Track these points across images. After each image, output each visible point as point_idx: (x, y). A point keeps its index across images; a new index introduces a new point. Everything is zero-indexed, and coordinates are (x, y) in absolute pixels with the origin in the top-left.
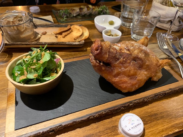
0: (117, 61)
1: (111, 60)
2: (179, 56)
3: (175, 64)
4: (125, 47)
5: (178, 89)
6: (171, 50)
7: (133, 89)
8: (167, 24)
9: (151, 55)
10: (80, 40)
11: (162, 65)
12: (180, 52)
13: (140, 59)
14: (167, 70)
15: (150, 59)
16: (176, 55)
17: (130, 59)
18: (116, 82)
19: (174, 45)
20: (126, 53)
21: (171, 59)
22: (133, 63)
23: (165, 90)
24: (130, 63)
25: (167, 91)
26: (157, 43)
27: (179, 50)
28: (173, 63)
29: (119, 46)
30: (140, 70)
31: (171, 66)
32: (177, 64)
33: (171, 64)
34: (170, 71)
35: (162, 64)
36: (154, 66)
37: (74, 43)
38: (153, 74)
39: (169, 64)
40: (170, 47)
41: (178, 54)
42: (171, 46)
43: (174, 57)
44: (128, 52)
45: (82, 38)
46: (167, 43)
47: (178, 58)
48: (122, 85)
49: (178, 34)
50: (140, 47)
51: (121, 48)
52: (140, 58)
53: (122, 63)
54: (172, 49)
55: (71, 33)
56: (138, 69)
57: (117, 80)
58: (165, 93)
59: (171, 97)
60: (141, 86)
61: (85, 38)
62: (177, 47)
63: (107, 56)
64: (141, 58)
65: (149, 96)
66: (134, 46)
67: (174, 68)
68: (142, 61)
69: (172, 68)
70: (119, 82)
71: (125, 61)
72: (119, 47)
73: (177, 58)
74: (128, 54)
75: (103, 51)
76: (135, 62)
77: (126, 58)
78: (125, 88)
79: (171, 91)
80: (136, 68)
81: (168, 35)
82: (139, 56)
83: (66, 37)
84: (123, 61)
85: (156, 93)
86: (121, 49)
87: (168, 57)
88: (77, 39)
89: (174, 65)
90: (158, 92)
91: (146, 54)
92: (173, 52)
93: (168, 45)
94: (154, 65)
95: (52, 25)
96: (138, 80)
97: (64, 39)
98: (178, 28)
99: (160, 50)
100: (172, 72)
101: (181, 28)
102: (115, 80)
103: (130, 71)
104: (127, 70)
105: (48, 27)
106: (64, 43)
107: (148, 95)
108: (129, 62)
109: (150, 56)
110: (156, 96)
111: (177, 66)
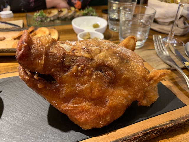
0: (66, 71)
1: (53, 70)
2: (186, 66)
3: (180, 77)
4: (84, 47)
5: (186, 121)
6: (173, 57)
7: (102, 124)
8: (169, 26)
9: (135, 62)
11: (155, 78)
12: (188, 61)
13: (110, 67)
14: (167, 87)
15: (130, 68)
16: (181, 65)
17: (90, 68)
18: (68, 110)
19: (178, 51)
20: (83, 57)
21: (174, 70)
22: (96, 74)
23: (163, 124)
24: (91, 75)
25: (166, 124)
26: (155, 49)
27: (186, 58)
28: (177, 77)
29: (71, 45)
30: (112, 87)
31: (174, 81)
32: (183, 77)
33: (174, 77)
34: (172, 88)
35: (155, 76)
36: (139, 80)
38: (139, 95)
39: (172, 78)
40: (173, 55)
41: (184, 63)
42: (174, 52)
43: (178, 67)
44: (86, 55)
46: (169, 50)
47: (185, 69)
48: (78, 117)
49: (184, 39)
50: (113, 48)
51: (75, 48)
52: (109, 65)
53: (76, 76)
54: (176, 56)
56: (108, 86)
57: (69, 107)
58: (163, 129)
59: (173, 136)
60: (117, 117)
62: (182, 53)
63: (43, 61)
64: (112, 65)
65: (133, 136)
66: (101, 46)
67: (180, 84)
68: (115, 71)
69: (176, 84)
70: (72, 110)
71: (81, 72)
72: (71, 47)
73: (183, 69)
74: (87, 58)
75: (32, 51)
76: (100, 73)
77: (83, 66)
78: (86, 122)
79: (172, 124)
80: (104, 84)
81: (170, 40)
82: (108, 63)
84: (78, 71)
85: (145, 128)
86: (74, 50)
87: (169, 67)
89: (179, 79)
90: (149, 128)
91: (123, 59)
92: (176, 60)
93: (170, 52)
94: (139, 78)
95: (13, 29)
96: (110, 107)
98: (184, 31)
99: (158, 58)
100: (175, 90)
101: (187, 31)
102: (65, 107)
103: (91, 90)
104: (86, 88)
105: (8, 31)
107: (130, 134)
108: (90, 72)
109: (132, 64)
110: (144, 135)
111: (183, 81)
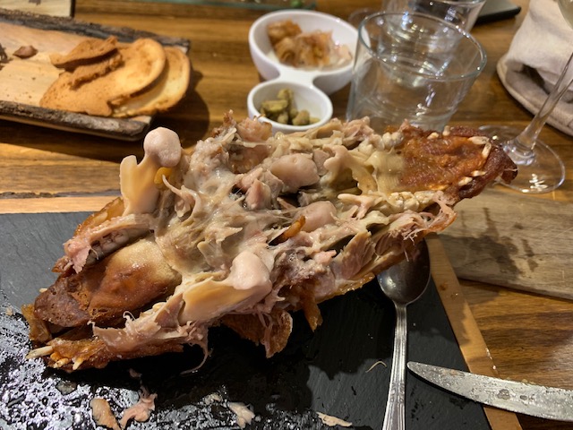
10: (130, 113)
37: (98, 124)
45: (142, 106)
55: (110, 75)
61: (158, 106)
83: (84, 87)
88: (123, 104)
97: (73, 92)
106: (53, 117)
